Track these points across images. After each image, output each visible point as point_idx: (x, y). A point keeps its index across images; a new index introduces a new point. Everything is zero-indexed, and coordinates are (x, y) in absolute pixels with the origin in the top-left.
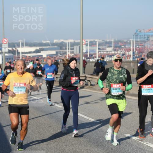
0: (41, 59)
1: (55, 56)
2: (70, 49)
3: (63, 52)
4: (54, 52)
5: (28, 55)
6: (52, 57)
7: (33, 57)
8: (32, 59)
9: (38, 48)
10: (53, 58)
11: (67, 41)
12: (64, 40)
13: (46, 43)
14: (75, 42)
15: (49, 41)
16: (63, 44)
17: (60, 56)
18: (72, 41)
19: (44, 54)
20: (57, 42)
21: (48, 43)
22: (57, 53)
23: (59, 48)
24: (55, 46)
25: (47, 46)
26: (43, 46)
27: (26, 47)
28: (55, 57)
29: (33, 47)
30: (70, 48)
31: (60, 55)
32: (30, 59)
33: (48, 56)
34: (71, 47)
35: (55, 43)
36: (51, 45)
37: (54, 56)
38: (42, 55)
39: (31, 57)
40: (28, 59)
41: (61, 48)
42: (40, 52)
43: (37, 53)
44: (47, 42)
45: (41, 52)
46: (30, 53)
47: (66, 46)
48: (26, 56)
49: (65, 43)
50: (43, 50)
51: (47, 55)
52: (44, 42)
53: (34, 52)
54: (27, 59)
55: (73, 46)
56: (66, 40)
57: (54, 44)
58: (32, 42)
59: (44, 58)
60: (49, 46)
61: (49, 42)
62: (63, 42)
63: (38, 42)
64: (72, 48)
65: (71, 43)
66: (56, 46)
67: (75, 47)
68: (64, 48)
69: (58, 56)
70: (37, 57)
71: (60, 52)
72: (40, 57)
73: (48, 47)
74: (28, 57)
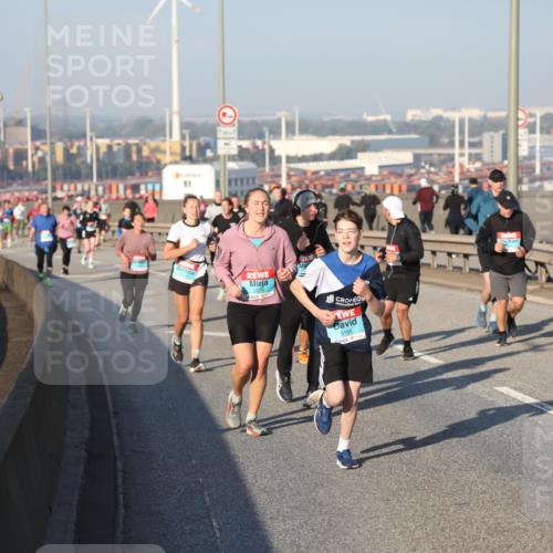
0: (359, 184)
1: (412, 171)
2: (466, 145)
3: (440, 155)
4: (406, 157)
5: (312, 166)
6: (400, 176)
7: (330, 173)
8: (324, 182)
9: (347, 141)
10: (404, 178)
11: (455, 116)
12: (445, 110)
13: (378, 121)
14: (485, 117)
15: (388, 112)
16: (442, 123)
17: (429, 172)
18: (476, 113)
19: (370, 163)
20: (416, 118)
21: (385, 121)
22: (417, 158)
23: (426, 139)
24: (409, 133)
25: (381, 133)
26: (364, 135)
27: (304, 137)
28: (411, 176)
29: (330, 137)
30: (467, 140)
31: (431, 165)
32: (316, 182)
33: (385, 173)
34: (471, 135)
35: (413, 120)
36: (394, 130)
37: (409, 171)
38: (362, 169)
39: (322, 173)
40: (311, 181)
41: (433, 142)
42: (355, 157)
43: (342, 159)
44: (382, 117)
45: (360, 155)
46: (317, 158)
47: (453, 135)
48: (305, 172)
49: (448, 120)
50: (364, 147)
51: (381, 167)
52: (371, 119)
53: (333, 156)
54: (307, 182)
55: (479, 133)
56: (454, 109)
57: (406, 127)
58: (325, 119)
59: (369, 179)
60: (390, 132)
61: (388, 117)
62: (439, 118)
63: (348, 118)
64: (476, 140)
65: (471, 120)
66: (416, 133)
67: (486, 137)
68: (446, 141)
69: (423, 171)
70: (342, 174)
71: (431, 155)
72: (353, 176)
73: (384, 137)
74: (309, 174)
